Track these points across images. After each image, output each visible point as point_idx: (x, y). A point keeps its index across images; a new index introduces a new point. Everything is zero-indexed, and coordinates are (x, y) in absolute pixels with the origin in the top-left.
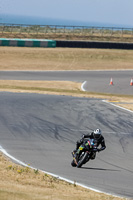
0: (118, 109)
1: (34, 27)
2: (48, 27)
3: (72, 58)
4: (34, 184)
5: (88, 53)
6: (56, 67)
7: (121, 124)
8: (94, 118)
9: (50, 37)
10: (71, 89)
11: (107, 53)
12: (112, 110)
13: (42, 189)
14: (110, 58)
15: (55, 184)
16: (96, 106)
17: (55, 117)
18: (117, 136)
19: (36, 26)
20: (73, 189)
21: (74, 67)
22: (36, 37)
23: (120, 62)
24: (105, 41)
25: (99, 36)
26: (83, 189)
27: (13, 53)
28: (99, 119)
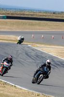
0: (36, 50)
2: (3, 9)
3: (14, 24)
5: (22, 22)
6: (6, 28)
7: (37, 57)
8: (24, 54)
9: (4, 14)
10: (13, 39)
11: (31, 22)
12: (33, 50)
14: (32, 25)
16: (26, 48)
17: (5, 53)
18: (35, 62)
20: (14, 88)
21: (15, 29)
23: (37, 27)
24: (30, 16)
25: (27, 14)
26: (19, 88)
28: (27, 54)
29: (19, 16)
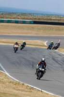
0: (62, 55)
1: (23, 14)
2: (30, 14)
3: (41, 29)
4: (22, 90)
5: (49, 27)
6: (33, 33)
8: (51, 59)
9: (31, 19)
10: (40, 44)
11: (58, 27)
12: (60, 55)
13: (26, 93)
14: (59, 30)
15: (32, 90)
16: (52, 53)
17: (32, 58)
18: (62, 67)
19: (24, 14)
20: (40, 93)
21: (42, 33)
22: (24, 19)
24: (57, 22)
25: (54, 19)
26: (45, 93)
27: (13, 26)
28: (54, 59)
29: (46, 21)
